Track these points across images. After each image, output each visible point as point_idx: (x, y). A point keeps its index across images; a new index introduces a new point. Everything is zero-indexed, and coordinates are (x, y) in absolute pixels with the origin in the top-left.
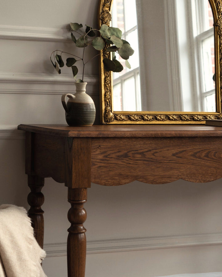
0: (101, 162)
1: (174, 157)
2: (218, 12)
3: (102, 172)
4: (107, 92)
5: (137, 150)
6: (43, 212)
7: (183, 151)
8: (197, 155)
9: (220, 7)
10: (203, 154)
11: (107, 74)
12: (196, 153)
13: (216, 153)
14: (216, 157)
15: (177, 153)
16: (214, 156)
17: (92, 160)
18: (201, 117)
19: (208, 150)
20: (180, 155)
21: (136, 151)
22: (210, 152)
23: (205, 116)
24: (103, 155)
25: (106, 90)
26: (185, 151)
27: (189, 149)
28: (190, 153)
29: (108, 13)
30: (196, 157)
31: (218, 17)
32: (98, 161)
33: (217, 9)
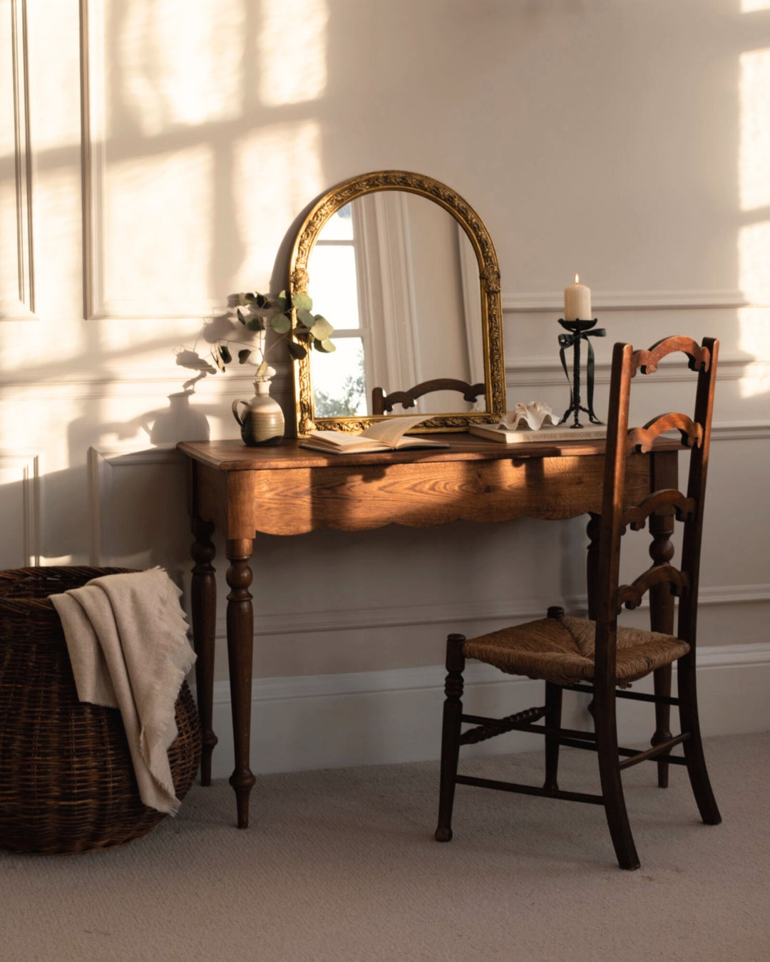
0: (270, 503)
1: (382, 493)
2: (484, 257)
3: (272, 516)
4: (304, 389)
5: (324, 485)
6: (213, 570)
7: (395, 483)
8: (417, 488)
9: (487, 250)
10: (427, 486)
11: (303, 363)
12: (416, 485)
13: (447, 483)
14: (446, 490)
15: (385, 487)
16: (445, 488)
17: (257, 500)
18: (460, 421)
19: (434, 481)
20: (389, 489)
21: (322, 485)
22: (437, 483)
23: (465, 419)
24: (272, 493)
25: (302, 387)
26: (397, 482)
27: (404, 480)
28: (406, 486)
29: (303, 271)
30: (415, 491)
31: (486, 265)
32: (266, 500)
33: (483, 252)
